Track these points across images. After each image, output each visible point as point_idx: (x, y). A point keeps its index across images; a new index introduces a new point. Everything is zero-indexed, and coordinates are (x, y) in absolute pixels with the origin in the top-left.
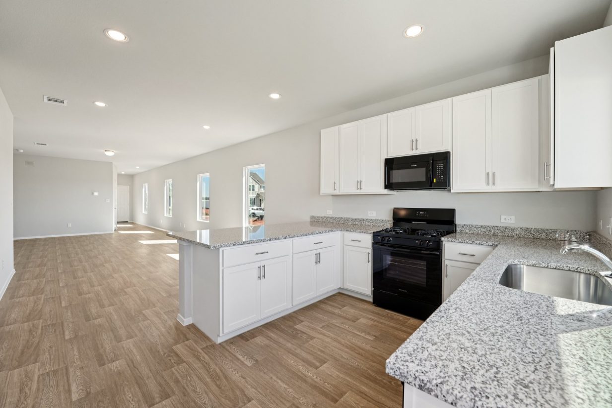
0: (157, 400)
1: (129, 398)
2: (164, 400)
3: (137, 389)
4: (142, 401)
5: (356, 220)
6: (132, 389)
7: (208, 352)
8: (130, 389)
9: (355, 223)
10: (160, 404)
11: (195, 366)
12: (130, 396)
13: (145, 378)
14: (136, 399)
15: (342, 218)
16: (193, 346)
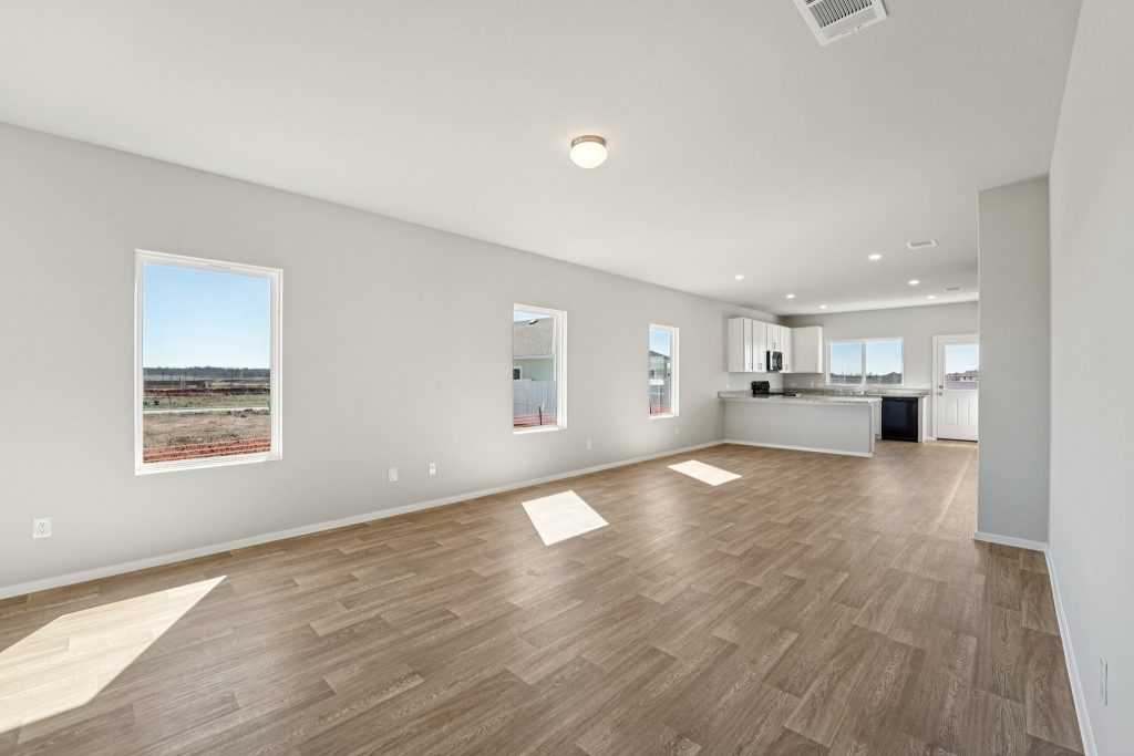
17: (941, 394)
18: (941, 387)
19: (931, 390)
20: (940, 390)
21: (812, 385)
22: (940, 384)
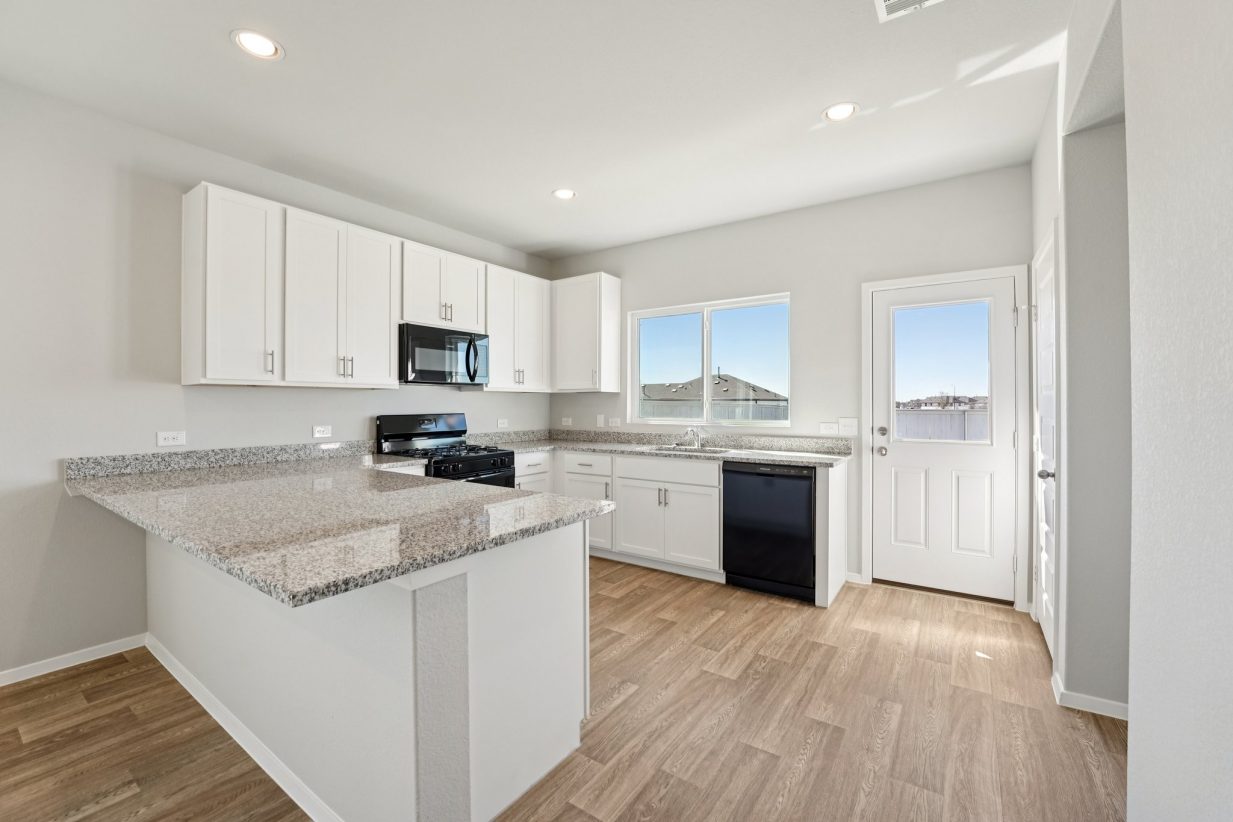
0: (762, 756)
1: (786, 795)
2: (757, 749)
3: (762, 799)
4: (778, 773)
5: (283, 449)
6: (768, 806)
7: (612, 749)
8: (769, 812)
9: (279, 458)
10: (765, 749)
11: (662, 750)
12: (780, 799)
13: (733, 806)
14: (780, 784)
15: (234, 451)
16: (596, 783)
17: (882, 451)
18: (883, 431)
19: (859, 439)
20: (880, 441)
21: (600, 423)
22: (880, 423)
